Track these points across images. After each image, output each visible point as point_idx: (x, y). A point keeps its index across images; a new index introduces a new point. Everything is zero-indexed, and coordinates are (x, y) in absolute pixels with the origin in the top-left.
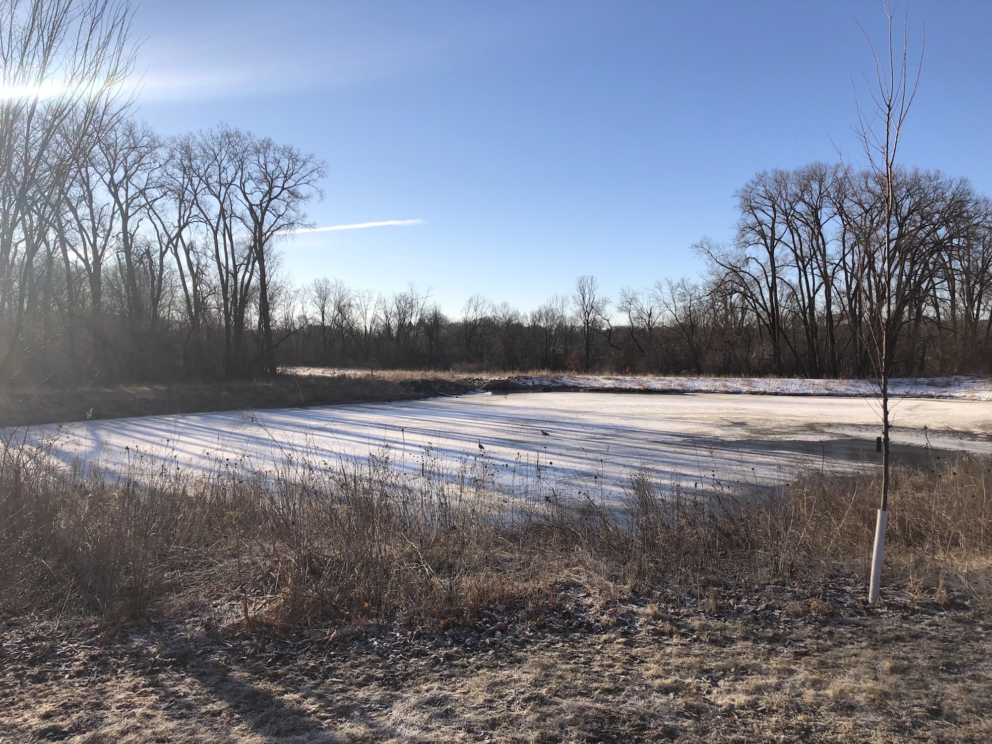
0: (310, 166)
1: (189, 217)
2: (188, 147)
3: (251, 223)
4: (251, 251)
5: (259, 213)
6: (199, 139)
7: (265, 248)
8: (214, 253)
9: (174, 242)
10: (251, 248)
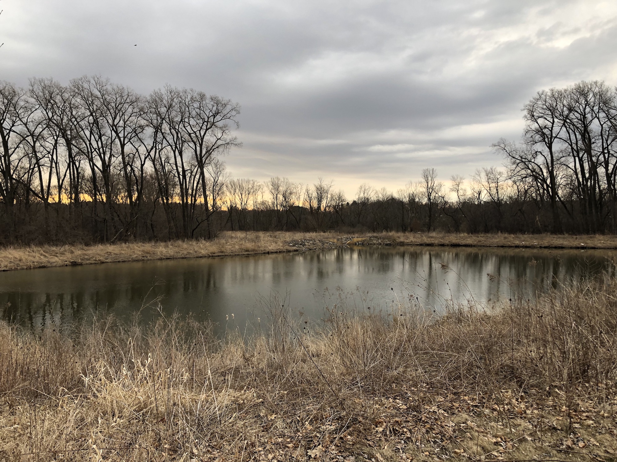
0: (229, 107)
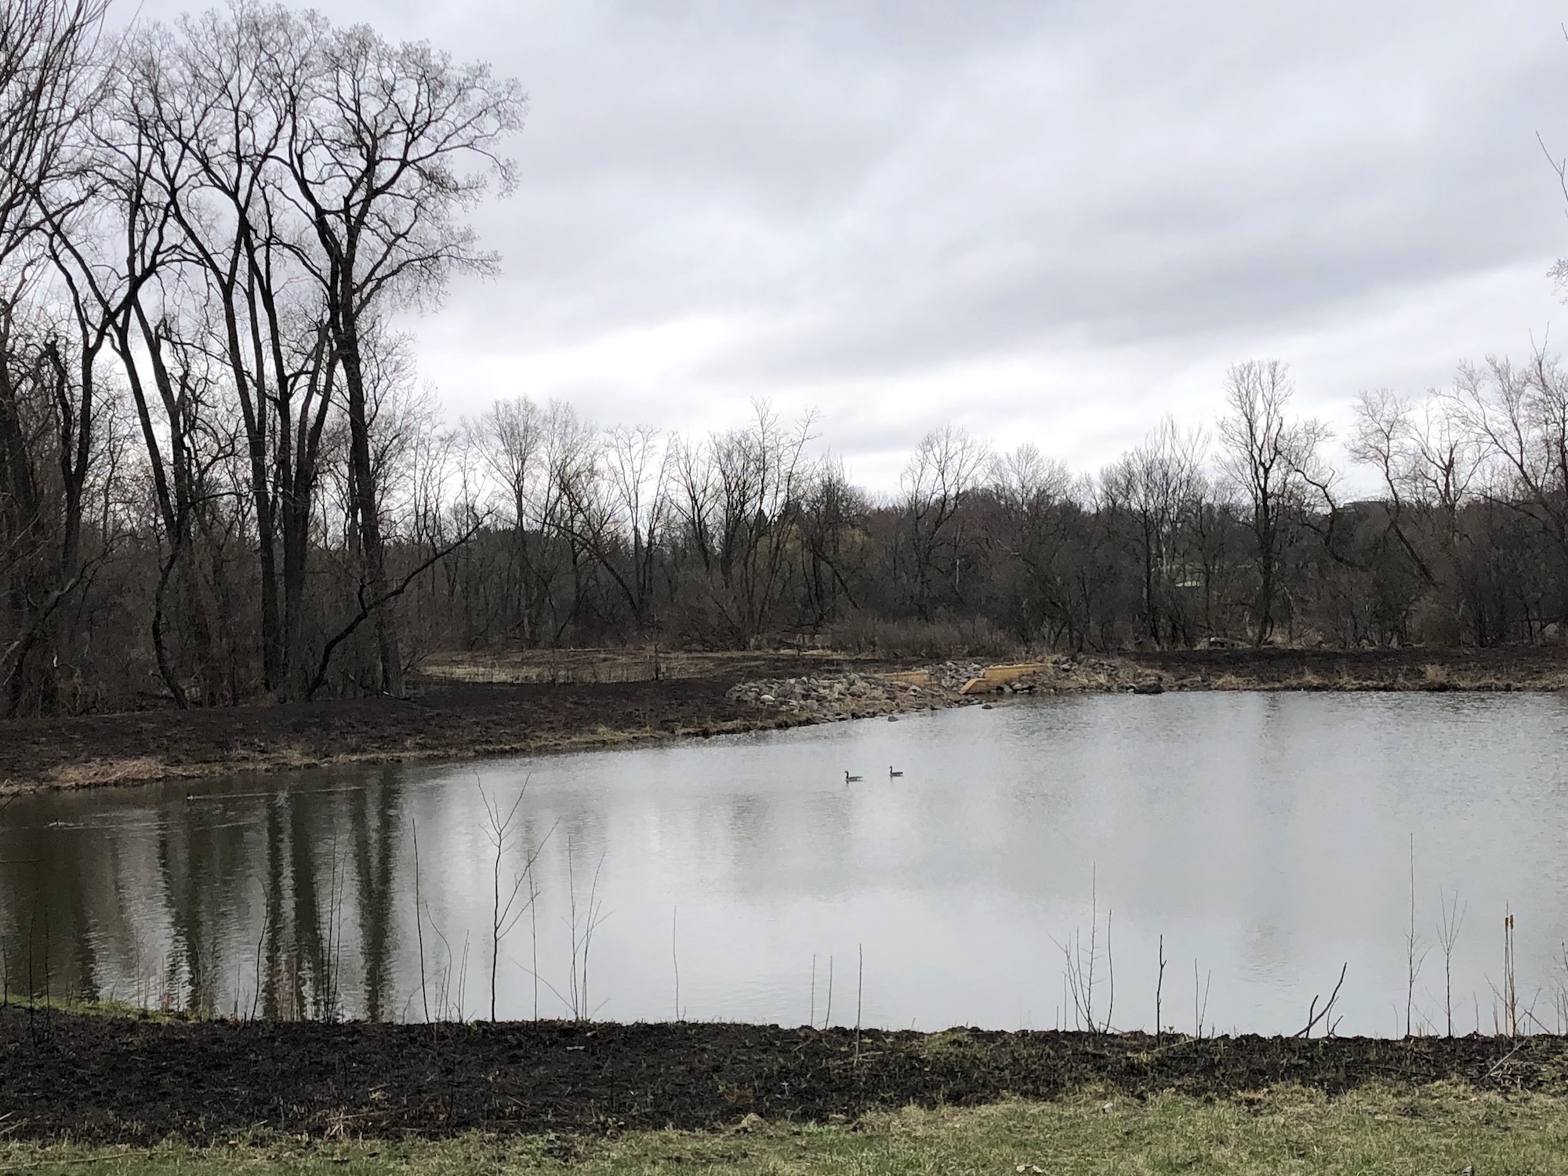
1: (156, 252)
2: (150, 63)
3: (323, 261)
4: (323, 337)
5: (341, 231)
6: (182, 40)
7: (362, 324)
8: (227, 346)
9: (119, 320)
10: (321, 329)
